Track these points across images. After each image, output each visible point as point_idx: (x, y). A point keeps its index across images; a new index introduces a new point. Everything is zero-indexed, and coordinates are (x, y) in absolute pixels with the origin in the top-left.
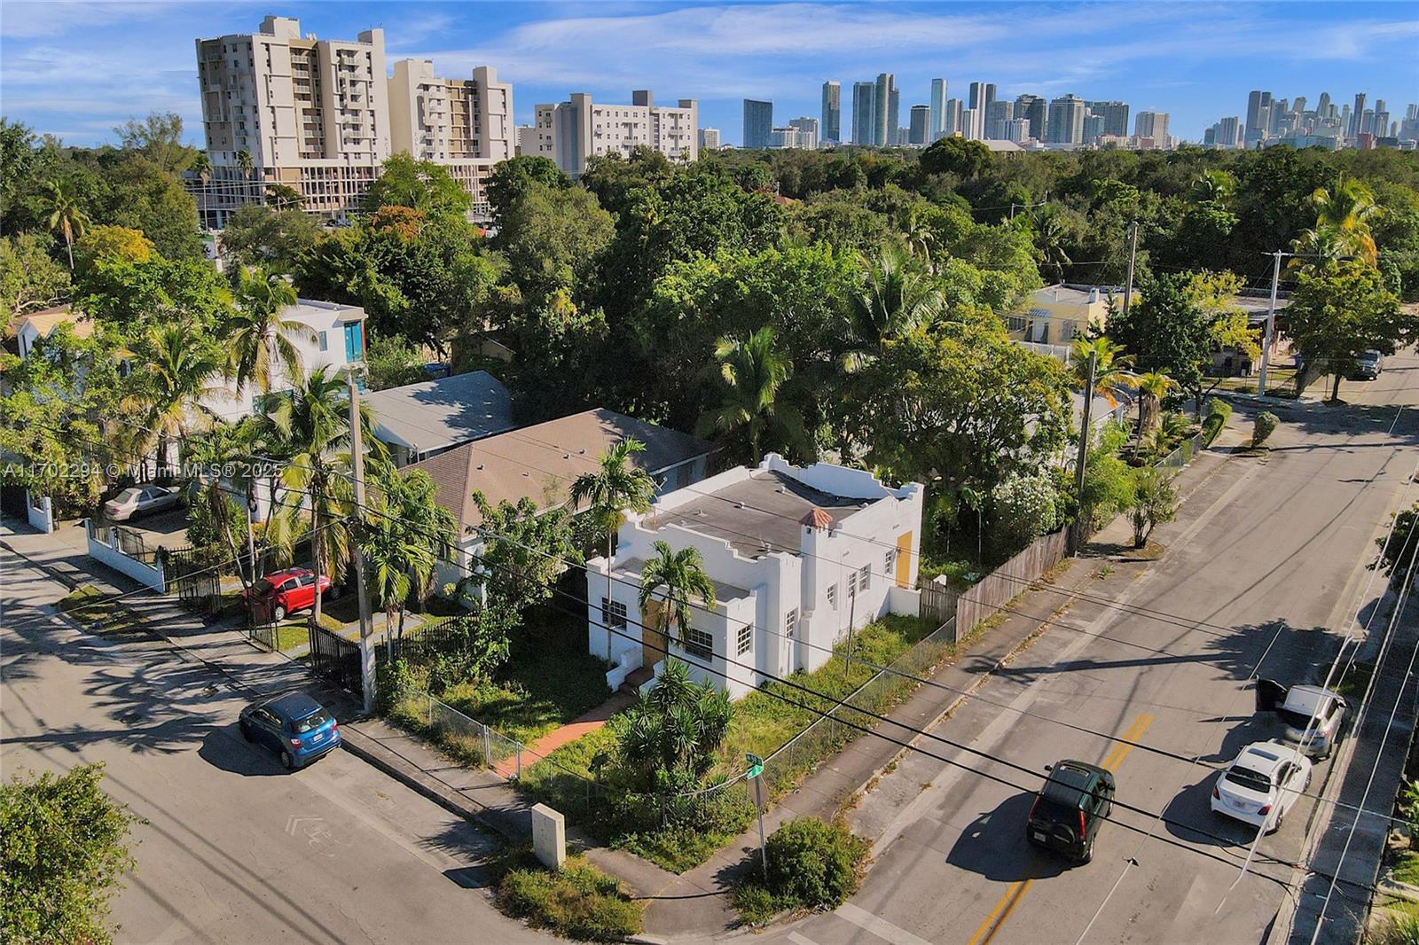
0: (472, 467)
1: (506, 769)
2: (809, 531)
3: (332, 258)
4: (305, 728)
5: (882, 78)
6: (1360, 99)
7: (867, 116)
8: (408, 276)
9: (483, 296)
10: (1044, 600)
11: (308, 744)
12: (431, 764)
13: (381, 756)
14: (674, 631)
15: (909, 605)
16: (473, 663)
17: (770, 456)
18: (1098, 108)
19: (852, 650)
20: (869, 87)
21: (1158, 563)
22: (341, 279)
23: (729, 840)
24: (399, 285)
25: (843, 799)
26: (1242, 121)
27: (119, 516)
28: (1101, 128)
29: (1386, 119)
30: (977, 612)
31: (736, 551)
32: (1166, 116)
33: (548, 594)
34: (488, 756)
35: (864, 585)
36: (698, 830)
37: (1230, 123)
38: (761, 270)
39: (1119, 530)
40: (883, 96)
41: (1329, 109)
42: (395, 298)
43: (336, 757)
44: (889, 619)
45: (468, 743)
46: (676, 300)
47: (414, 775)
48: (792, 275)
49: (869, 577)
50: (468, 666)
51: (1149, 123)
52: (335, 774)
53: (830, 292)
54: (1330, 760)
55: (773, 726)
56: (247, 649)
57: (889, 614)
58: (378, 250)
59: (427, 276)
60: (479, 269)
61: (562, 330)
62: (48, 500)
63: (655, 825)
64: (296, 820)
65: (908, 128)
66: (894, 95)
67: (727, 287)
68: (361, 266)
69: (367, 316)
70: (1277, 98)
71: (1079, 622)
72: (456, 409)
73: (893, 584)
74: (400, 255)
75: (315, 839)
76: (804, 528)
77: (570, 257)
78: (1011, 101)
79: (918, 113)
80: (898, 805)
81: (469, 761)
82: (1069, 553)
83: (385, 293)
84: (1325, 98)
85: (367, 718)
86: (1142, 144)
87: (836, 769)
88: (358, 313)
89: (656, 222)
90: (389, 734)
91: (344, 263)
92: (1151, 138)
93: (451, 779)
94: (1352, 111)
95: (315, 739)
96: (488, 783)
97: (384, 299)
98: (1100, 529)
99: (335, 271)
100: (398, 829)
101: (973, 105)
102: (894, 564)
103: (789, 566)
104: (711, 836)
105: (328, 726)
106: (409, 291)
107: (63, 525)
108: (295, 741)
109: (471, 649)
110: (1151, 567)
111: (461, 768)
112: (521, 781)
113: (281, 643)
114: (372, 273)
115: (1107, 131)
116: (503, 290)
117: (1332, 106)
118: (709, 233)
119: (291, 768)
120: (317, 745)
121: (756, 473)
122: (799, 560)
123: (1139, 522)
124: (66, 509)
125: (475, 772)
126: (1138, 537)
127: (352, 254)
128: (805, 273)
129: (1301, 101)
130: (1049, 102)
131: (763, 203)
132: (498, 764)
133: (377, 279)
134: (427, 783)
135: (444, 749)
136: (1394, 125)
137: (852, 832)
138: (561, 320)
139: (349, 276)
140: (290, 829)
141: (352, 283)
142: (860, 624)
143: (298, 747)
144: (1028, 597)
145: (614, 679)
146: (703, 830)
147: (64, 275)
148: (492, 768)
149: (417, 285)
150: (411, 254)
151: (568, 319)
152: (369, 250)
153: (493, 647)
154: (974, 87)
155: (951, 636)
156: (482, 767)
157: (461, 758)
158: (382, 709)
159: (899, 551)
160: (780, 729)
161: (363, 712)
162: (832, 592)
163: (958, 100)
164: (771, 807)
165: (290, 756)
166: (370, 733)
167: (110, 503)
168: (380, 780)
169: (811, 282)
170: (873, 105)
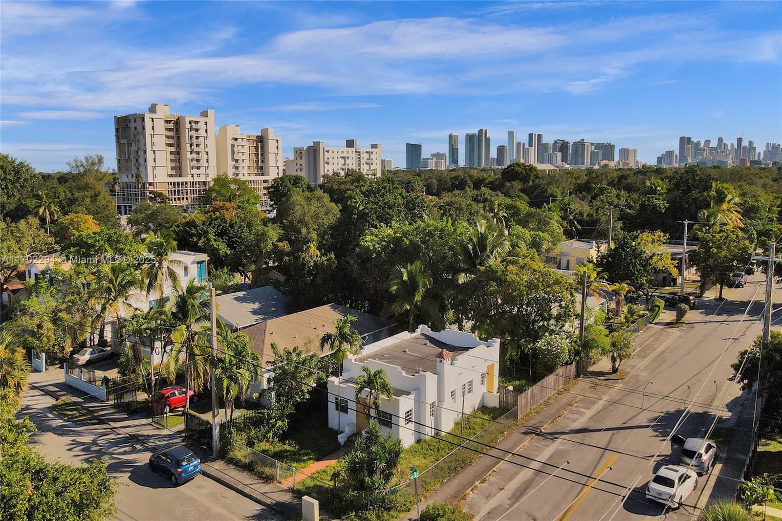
0: (267, 333)
1: (287, 483)
2: (441, 362)
3: (191, 229)
4: (184, 463)
5: (481, 131)
6: (740, 140)
7: (473, 151)
8: (230, 237)
9: (270, 247)
10: (565, 398)
11: (185, 471)
12: (249, 481)
13: (223, 478)
14: (373, 412)
15: (493, 402)
16: (269, 431)
17: (421, 326)
18: (599, 146)
19: (464, 423)
20: (474, 136)
21: (624, 380)
22: (195, 239)
23: (402, 515)
24: (225, 242)
25: (460, 495)
26: (677, 152)
27: (80, 363)
28: (600, 157)
29: (755, 151)
30: (529, 404)
31: (404, 372)
32: (635, 150)
33: (308, 396)
34: (278, 478)
35: (470, 391)
36: (386, 509)
37: (670, 154)
38: (415, 232)
39: (604, 364)
40: (482, 141)
41: (723, 146)
42: (223, 248)
43: (199, 479)
44: (484, 409)
45: (268, 471)
46: (371, 248)
47: (240, 487)
48: (431, 234)
49: (472, 386)
50: (267, 434)
51: (626, 155)
52: (199, 487)
53: (451, 243)
54: (708, 475)
55: (424, 461)
56: (151, 427)
57: (483, 406)
58: (215, 224)
59: (240, 237)
60: (268, 234)
61: (312, 264)
62: (44, 354)
63: (364, 508)
64: (181, 509)
65: (496, 157)
66: (488, 140)
67: (397, 241)
68: (206, 233)
69: (209, 258)
70: (695, 140)
71: (582, 410)
72: (256, 306)
73: (485, 391)
74: (226, 227)
75: (191, 518)
76: (438, 360)
77: (315, 227)
78: (551, 142)
79: (501, 150)
80: (487, 498)
81: (268, 479)
82: (578, 375)
83: (218, 246)
84: (720, 140)
85: (214, 460)
86: (623, 166)
87: (456, 481)
88: (204, 257)
89: (361, 208)
90: (227, 467)
91: (197, 231)
92: (627, 162)
93: (259, 488)
94: (736, 147)
95: (189, 469)
96: (278, 490)
97: (217, 250)
98: (594, 364)
99: (192, 235)
100: (232, 513)
101: (530, 145)
102: (486, 380)
103: (431, 379)
104: (392, 513)
105: (195, 463)
106: (230, 245)
107: (51, 368)
108: (179, 470)
109: (268, 424)
110: (620, 383)
111: (264, 483)
112: (295, 488)
113: (168, 425)
114: (211, 236)
115: (604, 159)
116: (280, 244)
117: (725, 144)
118: (388, 214)
119: (177, 484)
120: (190, 472)
121: (414, 335)
122: (436, 376)
123: (614, 360)
124: (52, 360)
125: (271, 485)
126: (614, 367)
127: (201, 227)
128: (438, 233)
129: (708, 142)
130: (571, 143)
131: (416, 198)
132: (283, 481)
133: (214, 239)
134: (247, 490)
135: (255, 474)
136: (759, 154)
137: (464, 511)
138: (312, 259)
139: (200, 238)
140: (178, 513)
141: (201, 241)
142: (468, 411)
143: (181, 473)
144: (556, 398)
145: (342, 439)
146: (389, 509)
147: (51, 239)
148: (280, 483)
149: (235, 242)
150: (232, 226)
151: (315, 258)
152: (210, 224)
153: (279, 423)
154: (531, 136)
155: (515, 416)
156: (275, 482)
157: (264, 478)
158: (223, 455)
159: (488, 374)
160: (427, 462)
161: (212, 457)
162: (453, 393)
163: (522, 143)
164: (423, 499)
165: (176, 479)
166: (217, 467)
167: (75, 356)
168: (223, 490)
169: (441, 237)
170: (476, 146)
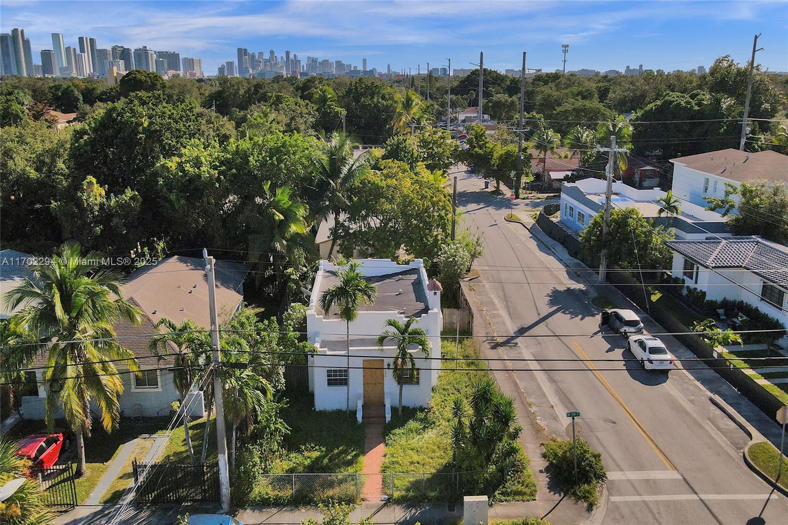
5: (15, 31)
6: (288, 53)
7: (9, 56)
18: (161, 54)
20: (7, 36)
28: (166, 66)
32: (200, 60)
37: (230, 64)
40: (18, 43)
41: (275, 58)
51: (191, 64)
65: (41, 64)
66: (27, 43)
70: (250, 51)
78: (109, 48)
79: (46, 55)
84: (272, 52)
86: (190, 75)
92: (194, 72)
94: (285, 59)
101: (82, 50)
115: (170, 68)
129: (261, 54)
130: (133, 51)
154: (81, 40)
163: (72, 48)
170: (11, 49)
